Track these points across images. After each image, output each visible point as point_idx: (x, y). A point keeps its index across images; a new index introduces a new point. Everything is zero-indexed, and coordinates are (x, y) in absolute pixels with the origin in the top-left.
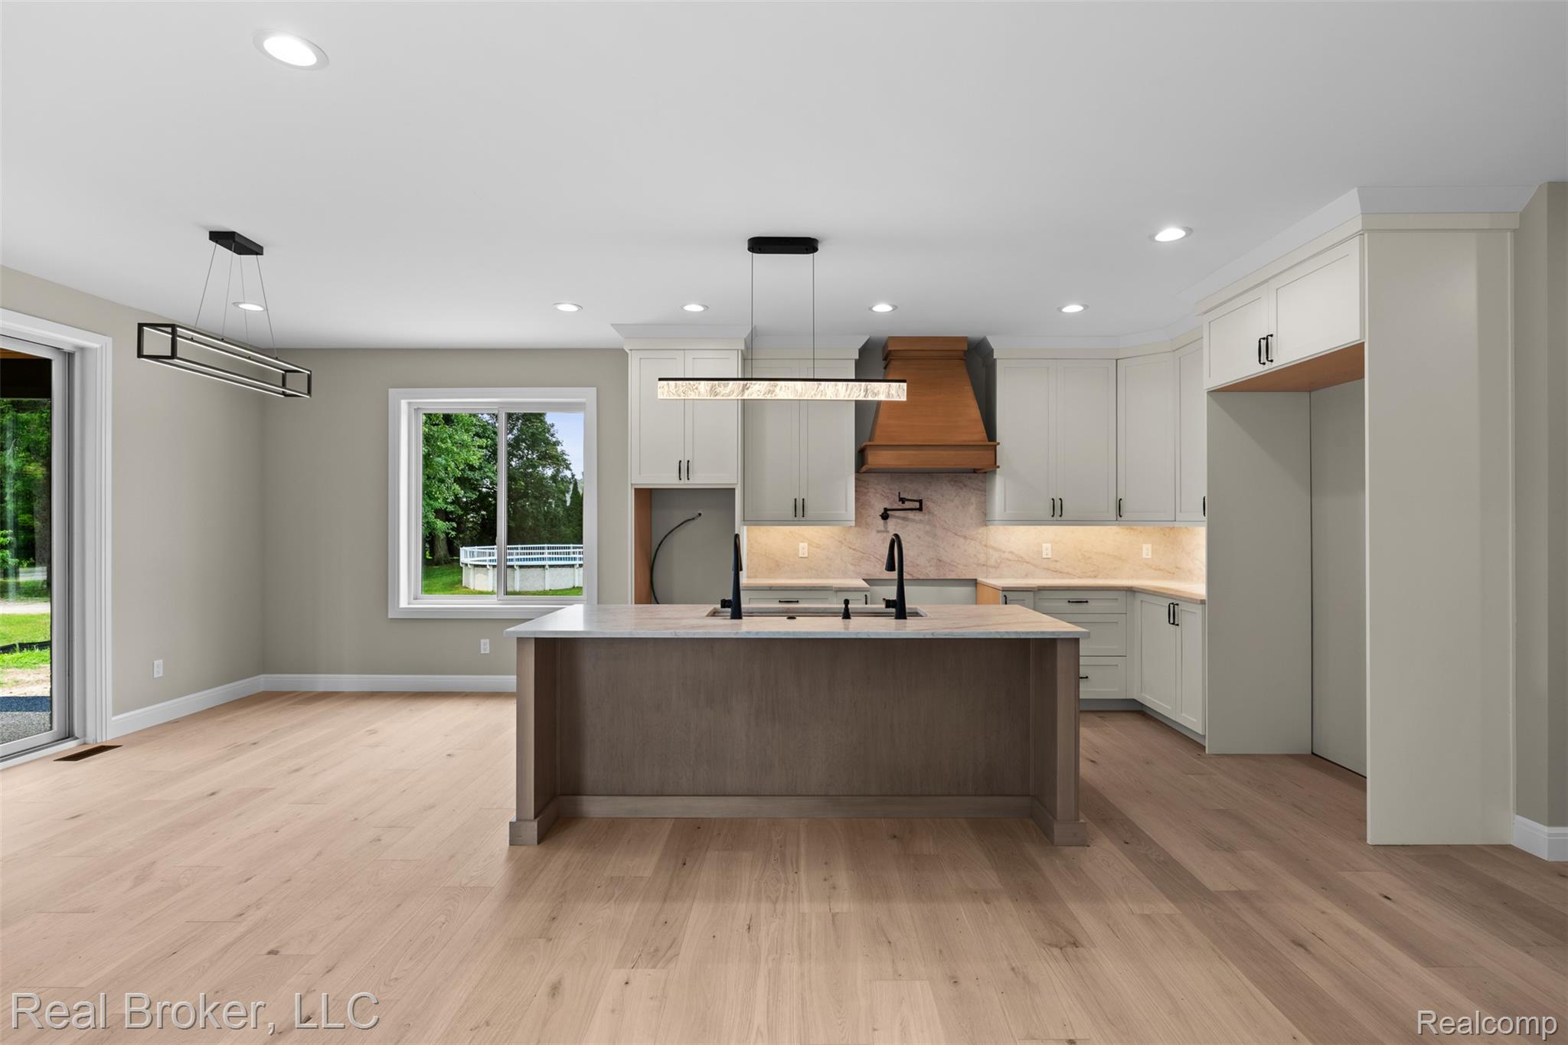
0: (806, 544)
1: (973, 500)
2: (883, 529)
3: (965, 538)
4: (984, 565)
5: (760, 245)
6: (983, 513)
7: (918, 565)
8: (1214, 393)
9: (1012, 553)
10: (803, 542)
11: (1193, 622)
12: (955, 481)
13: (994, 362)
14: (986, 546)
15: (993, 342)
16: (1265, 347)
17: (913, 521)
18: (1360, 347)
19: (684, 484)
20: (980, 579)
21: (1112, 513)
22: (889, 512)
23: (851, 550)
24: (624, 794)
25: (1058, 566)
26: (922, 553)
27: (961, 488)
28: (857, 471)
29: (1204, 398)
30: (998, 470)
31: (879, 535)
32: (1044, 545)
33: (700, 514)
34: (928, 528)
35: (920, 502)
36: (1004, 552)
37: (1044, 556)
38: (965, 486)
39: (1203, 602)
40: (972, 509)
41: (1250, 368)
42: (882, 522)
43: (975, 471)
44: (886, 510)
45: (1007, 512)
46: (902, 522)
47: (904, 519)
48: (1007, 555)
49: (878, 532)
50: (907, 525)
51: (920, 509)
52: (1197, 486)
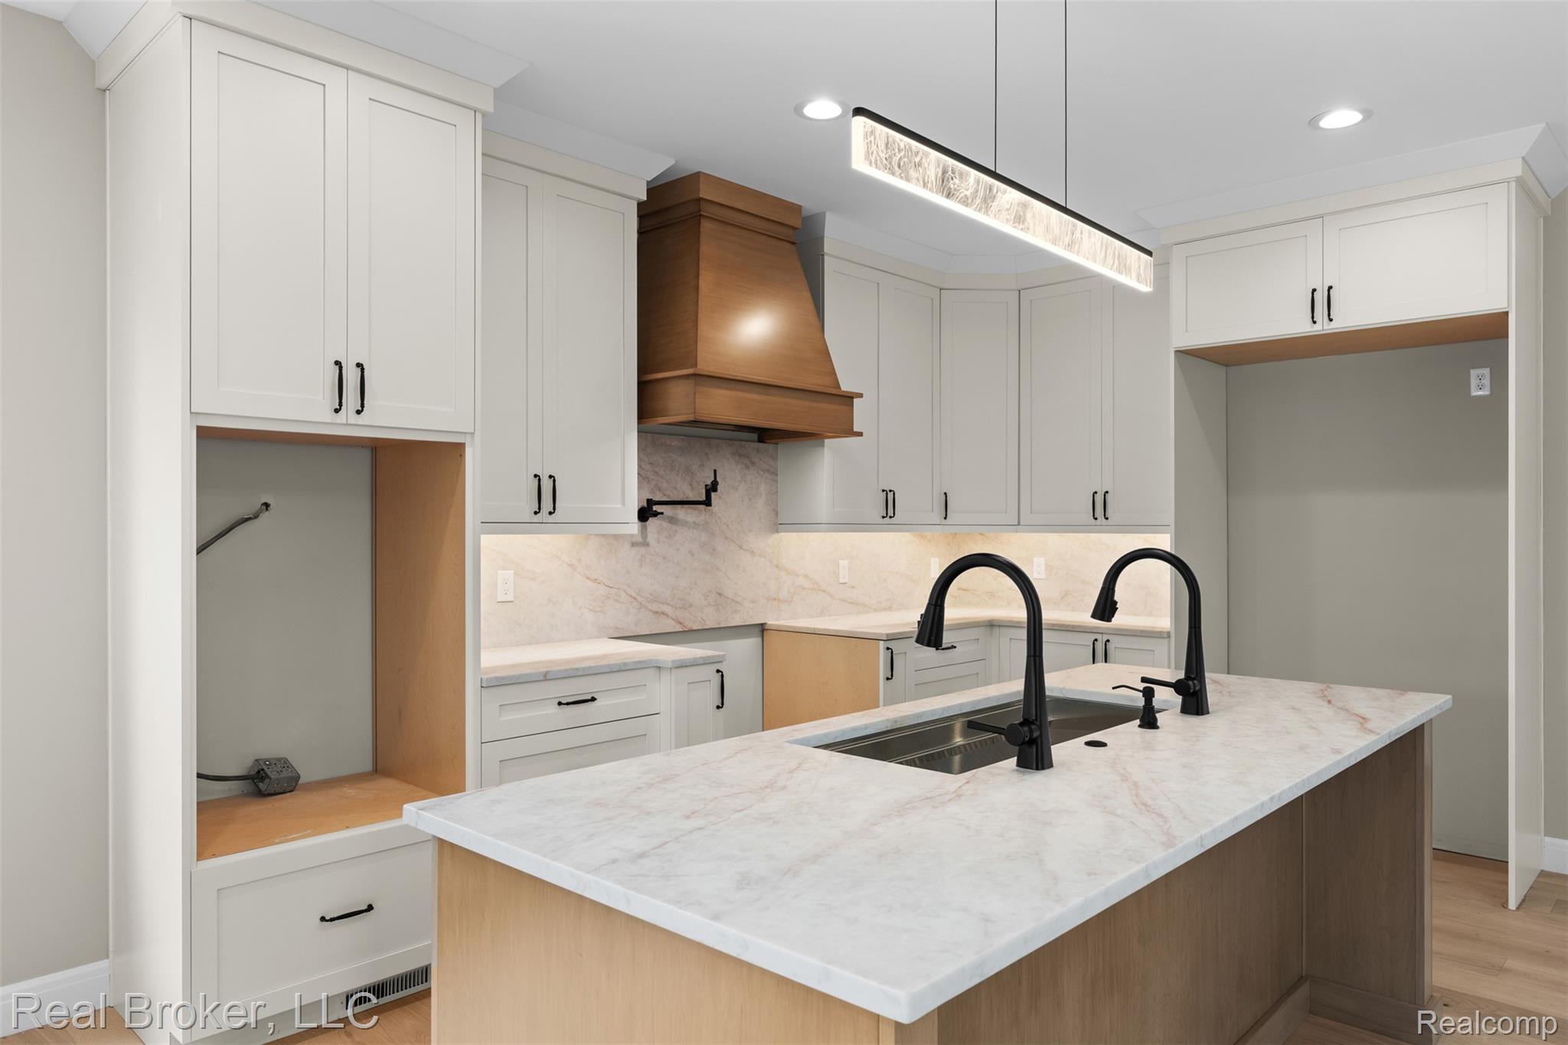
0: (511, 572)
2: (640, 539)
3: (752, 553)
4: (775, 599)
6: (774, 510)
7: (691, 605)
8: (1185, 356)
9: (806, 576)
10: (504, 569)
12: (740, 455)
14: (777, 567)
17: (685, 524)
19: (347, 425)
20: (771, 622)
22: (655, 508)
23: (589, 582)
26: (696, 584)
27: (747, 467)
29: (1172, 356)
31: (635, 550)
32: (841, 562)
33: (266, 506)
35: (709, 490)
36: (798, 576)
37: (841, 581)
38: (753, 463)
40: (761, 503)
42: (641, 525)
44: (650, 502)
45: (835, 510)
46: (669, 525)
47: (672, 520)
48: (800, 581)
49: (633, 545)
50: (676, 531)
51: (708, 504)
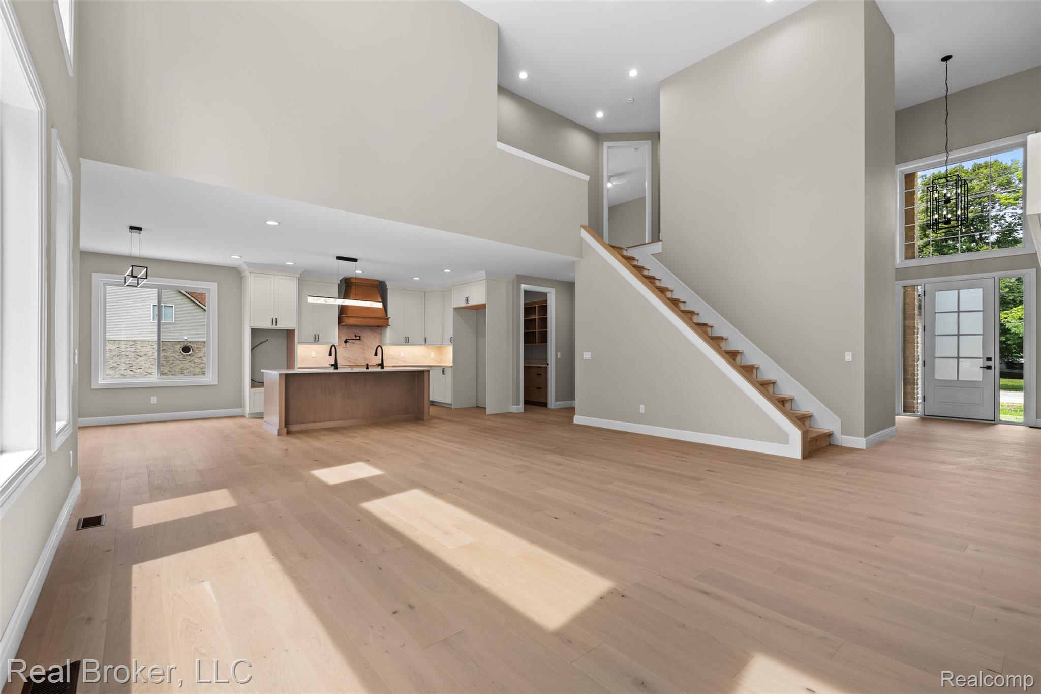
0: (315, 352)
1: (378, 336)
2: (345, 347)
5: (339, 258)
6: (381, 341)
7: (358, 360)
8: (455, 309)
9: (390, 355)
11: (449, 373)
12: (372, 330)
13: (387, 289)
15: (387, 283)
16: (467, 300)
17: (356, 344)
18: (486, 304)
19: (274, 327)
21: (424, 343)
24: (302, 423)
25: (405, 360)
26: (359, 356)
27: (374, 332)
28: (339, 324)
29: (452, 309)
30: (388, 327)
31: (343, 349)
33: (268, 340)
34: (362, 346)
35: (360, 337)
39: (452, 367)
40: (377, 340)
41: (464, 304)
42: (344, 344)
43: (378, 326)
44: (347, 339)
45: (391, 341)
47: (353, 343)
48: (388, 356)
49: (343, 347)
50: (354, 345)
51: (360, 339)
52: (450, 333)
